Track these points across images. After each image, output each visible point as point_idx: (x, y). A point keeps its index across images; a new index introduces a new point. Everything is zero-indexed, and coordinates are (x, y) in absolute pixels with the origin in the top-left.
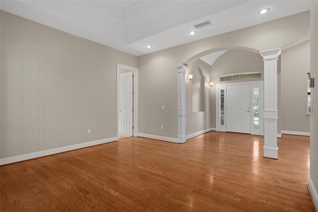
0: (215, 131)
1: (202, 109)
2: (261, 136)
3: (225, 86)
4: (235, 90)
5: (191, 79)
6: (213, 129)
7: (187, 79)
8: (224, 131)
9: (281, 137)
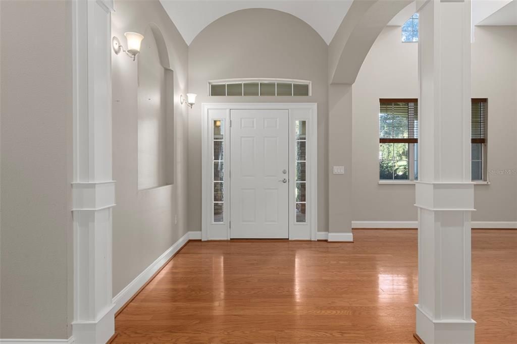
0: (200, 241)
1: (166, 177)
2: (311, 241)
3: (226, 109)
4: (253, 122)
5: (134, 53)
6: (194, 235)
7: (116, 53)
8: (225, 239)
9: (352, 240)
